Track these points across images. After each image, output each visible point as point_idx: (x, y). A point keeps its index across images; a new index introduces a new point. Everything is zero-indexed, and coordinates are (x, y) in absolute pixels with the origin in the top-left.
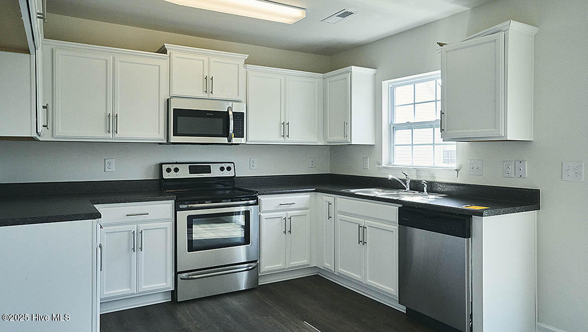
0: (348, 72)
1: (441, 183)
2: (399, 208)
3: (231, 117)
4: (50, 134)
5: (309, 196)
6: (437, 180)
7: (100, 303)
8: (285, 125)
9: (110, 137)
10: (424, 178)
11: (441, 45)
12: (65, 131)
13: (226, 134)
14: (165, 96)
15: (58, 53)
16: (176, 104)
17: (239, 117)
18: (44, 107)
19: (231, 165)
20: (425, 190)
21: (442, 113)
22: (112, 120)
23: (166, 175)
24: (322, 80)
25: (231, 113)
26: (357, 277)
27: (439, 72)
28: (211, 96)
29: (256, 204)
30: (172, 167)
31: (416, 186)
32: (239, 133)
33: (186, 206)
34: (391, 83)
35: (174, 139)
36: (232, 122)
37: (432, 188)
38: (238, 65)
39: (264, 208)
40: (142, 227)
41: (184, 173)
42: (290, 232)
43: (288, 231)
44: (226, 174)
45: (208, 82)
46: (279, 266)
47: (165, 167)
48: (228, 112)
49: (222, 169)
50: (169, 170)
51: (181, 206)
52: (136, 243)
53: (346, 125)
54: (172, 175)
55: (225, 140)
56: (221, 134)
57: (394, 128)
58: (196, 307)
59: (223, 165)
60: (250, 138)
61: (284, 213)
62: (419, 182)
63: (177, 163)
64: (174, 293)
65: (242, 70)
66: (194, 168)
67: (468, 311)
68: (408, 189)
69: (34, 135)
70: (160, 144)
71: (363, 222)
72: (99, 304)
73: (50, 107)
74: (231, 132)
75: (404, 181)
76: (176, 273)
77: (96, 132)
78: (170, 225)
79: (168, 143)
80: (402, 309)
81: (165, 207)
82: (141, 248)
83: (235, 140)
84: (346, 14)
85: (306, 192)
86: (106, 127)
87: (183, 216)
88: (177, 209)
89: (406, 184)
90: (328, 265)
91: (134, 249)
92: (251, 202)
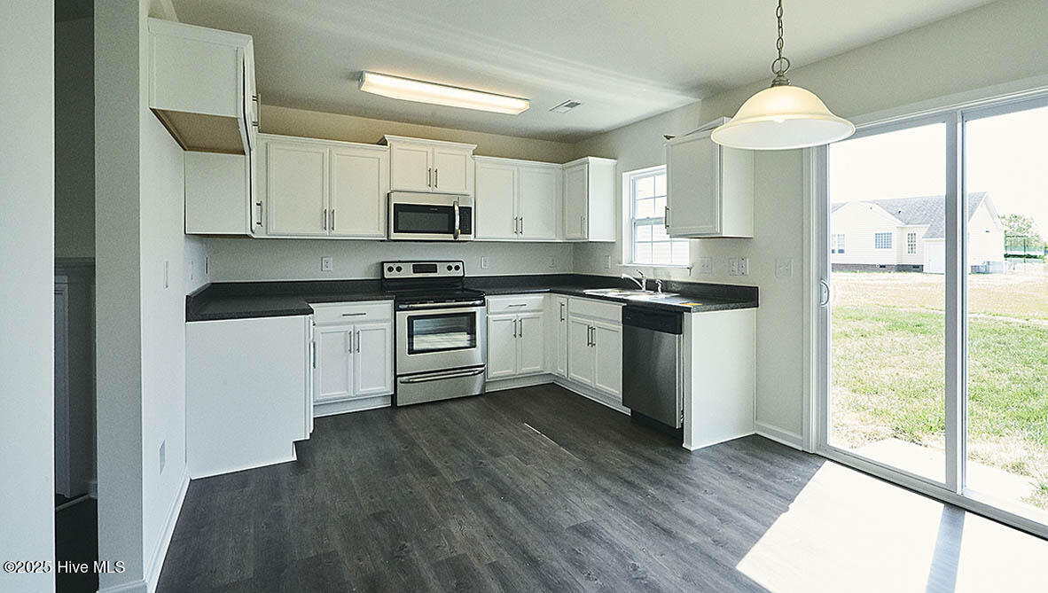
0: (583, 163)
1: (675, 282)
2: (623, 307)
3: (457, 212)
4: (265, 231)
5: (542, 297)
6: (673, 279)
7: (314, 406)
8: (518, 221)
9: (326, 234)
10: (660, 277)
11: (668, 138)
12: (280, 227)
13: (452, 231)
14: (385, 190)
15: (272, 148)
16: (397, 199)
17: (466, 212)
18: (258, 204)
19: (460, 264)
20: (659, 290)
21: (667, 209)
22: (328, 217)
23: (387, 275)
24: (560, 171)
25: (456, 208)
26: (587, 381)
27: (665, 166)
28: (436, 190)
29: (483, 304)
30: (395, 266)
31: (652, 286)
32: (466, 228)
33: (406, 306)
34: (631, 175)
35: (394, 236)
36: (458, 218)
37: (667, 287)
38: (466, 156)
39: (491, 310)
40: (359, 327)
41: (407, 272)
42: (521, 335)
43: (518, 334)
44: (454, 273)
45: (432, 174)
46: (509, 371)
47: (386, 266)
48: (454, 207)
49: (450, 268)
50: (390, 269)
51: (400, 307)
52: (353, 344)
53: (583, 221)
54: (395, 275)
55: (450, 237)
56: (447, 230)
57: (635, 223)
58: (416, 411)
59: (451, 264)
60: (478, 235)
61: (515, 315)
62: (653, 281)
63: (399, 262)
64: (394, 398)
65: (471, 162)
66: (418, 268)
67: (679, 408)
68: (644, 289)
69: (249, 233)
70: (381, 241)
71: (592, 323)
72: (312, 407)
73: (264, 205)
74: (457, 228)
75: (640, 281)
76: (396, 377)
77: (313, 230)
78: (389, 326)
79: (389, 240)
80: (627, 411)
81: (384, 307)
82: (358, 350)
83: (461, 237)
84: (573, 105)
85: (539, 292)
86: (322, 223)
87: (403, 316)
88: (396, 309)
89: (641, 283)
90: (561, 371)
91: (350, 350)
92: (478, 302)
